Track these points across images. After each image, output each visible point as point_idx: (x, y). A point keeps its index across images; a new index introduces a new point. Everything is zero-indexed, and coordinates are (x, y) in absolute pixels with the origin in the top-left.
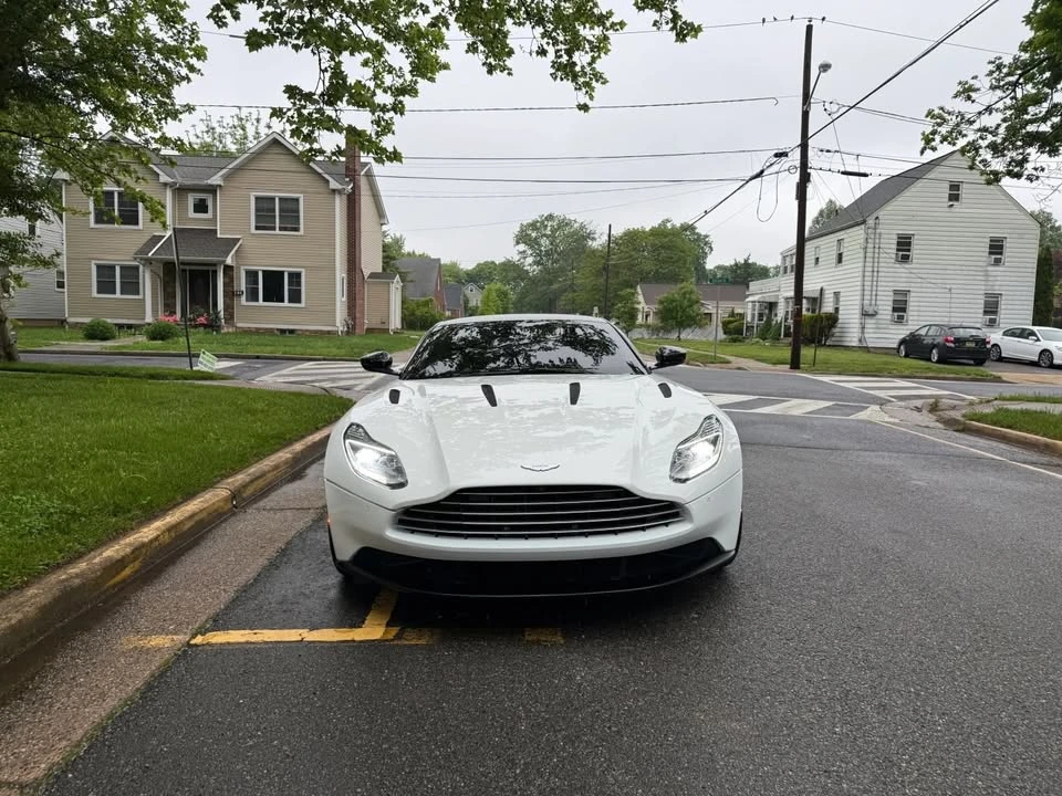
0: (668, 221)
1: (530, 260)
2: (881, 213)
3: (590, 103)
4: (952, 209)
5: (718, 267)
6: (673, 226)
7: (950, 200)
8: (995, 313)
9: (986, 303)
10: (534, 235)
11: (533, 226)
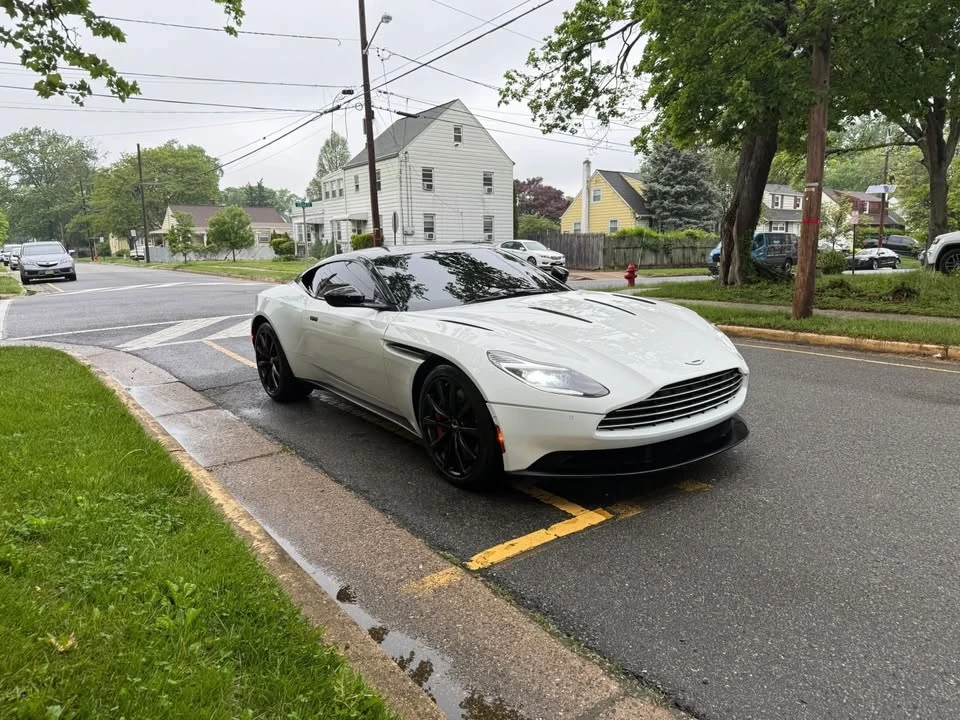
0: (174, 142)
1: (16, 178)
2: (409, 148)
3: (237, 28)
4: (457, 148)
5: (228, 190)
6: (180, 148)
7: (456, 140)
8: (490, 231)
9: (485, 223)
10: (17, 150)
11: (16, 139)
